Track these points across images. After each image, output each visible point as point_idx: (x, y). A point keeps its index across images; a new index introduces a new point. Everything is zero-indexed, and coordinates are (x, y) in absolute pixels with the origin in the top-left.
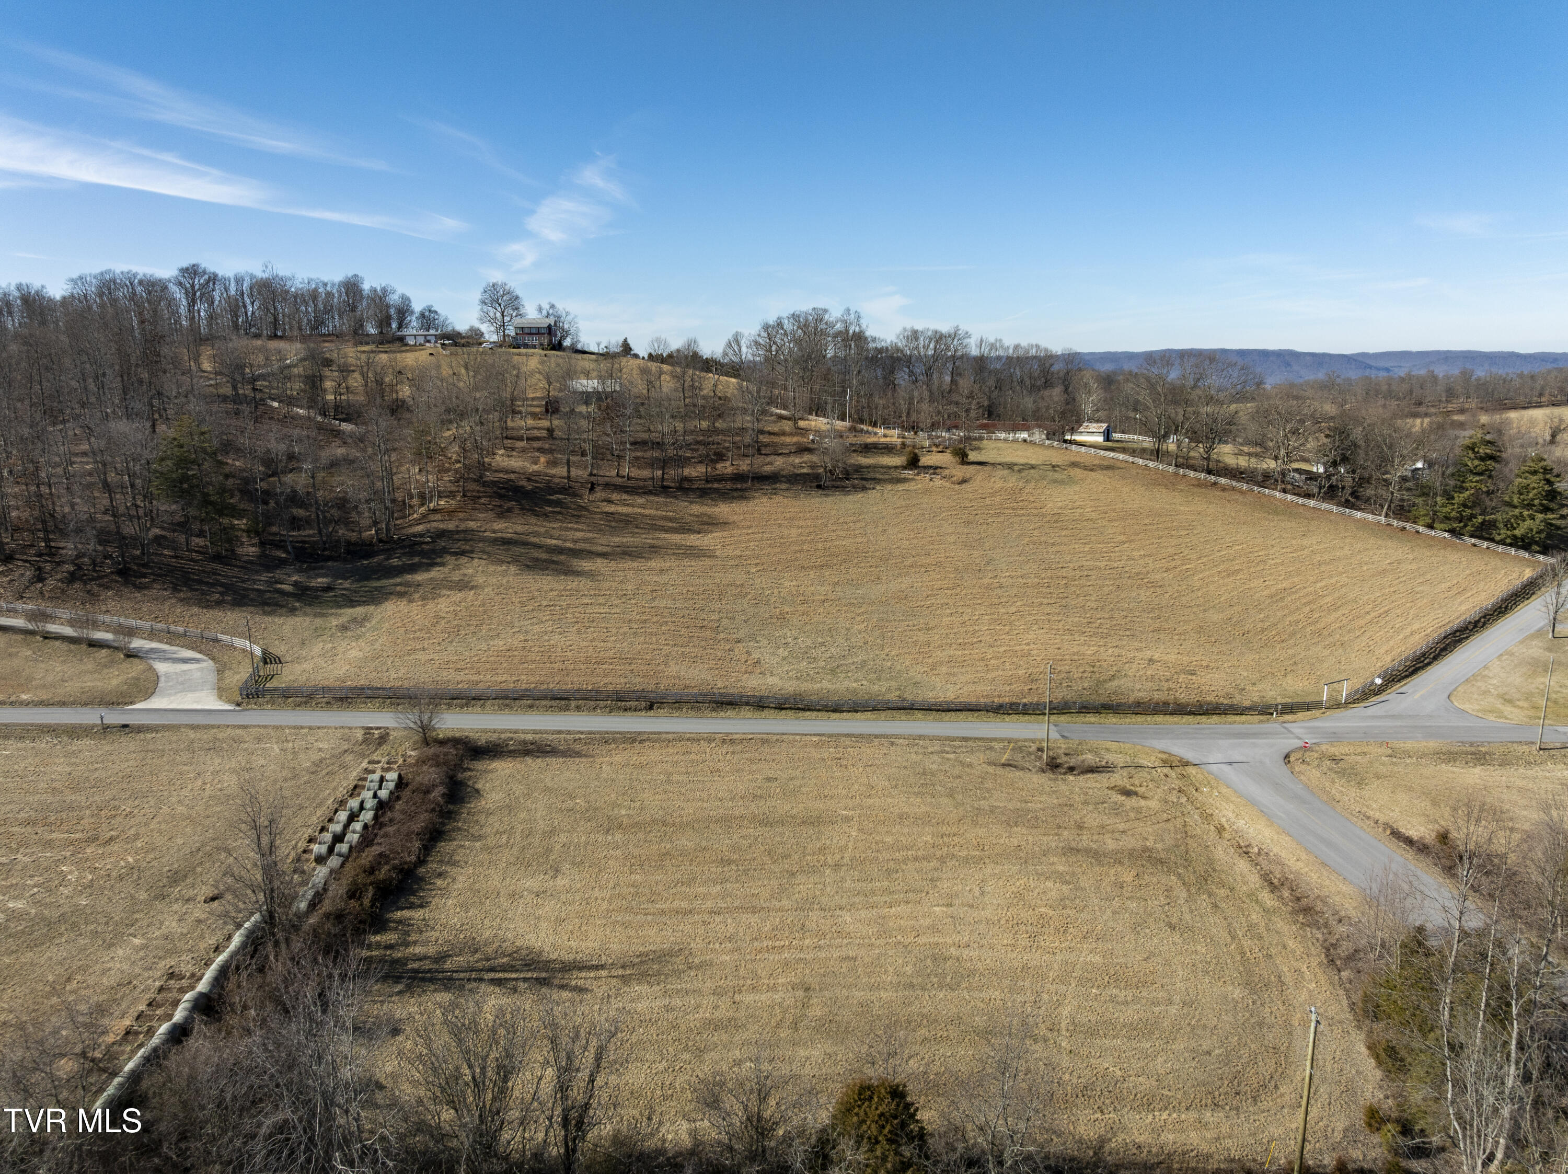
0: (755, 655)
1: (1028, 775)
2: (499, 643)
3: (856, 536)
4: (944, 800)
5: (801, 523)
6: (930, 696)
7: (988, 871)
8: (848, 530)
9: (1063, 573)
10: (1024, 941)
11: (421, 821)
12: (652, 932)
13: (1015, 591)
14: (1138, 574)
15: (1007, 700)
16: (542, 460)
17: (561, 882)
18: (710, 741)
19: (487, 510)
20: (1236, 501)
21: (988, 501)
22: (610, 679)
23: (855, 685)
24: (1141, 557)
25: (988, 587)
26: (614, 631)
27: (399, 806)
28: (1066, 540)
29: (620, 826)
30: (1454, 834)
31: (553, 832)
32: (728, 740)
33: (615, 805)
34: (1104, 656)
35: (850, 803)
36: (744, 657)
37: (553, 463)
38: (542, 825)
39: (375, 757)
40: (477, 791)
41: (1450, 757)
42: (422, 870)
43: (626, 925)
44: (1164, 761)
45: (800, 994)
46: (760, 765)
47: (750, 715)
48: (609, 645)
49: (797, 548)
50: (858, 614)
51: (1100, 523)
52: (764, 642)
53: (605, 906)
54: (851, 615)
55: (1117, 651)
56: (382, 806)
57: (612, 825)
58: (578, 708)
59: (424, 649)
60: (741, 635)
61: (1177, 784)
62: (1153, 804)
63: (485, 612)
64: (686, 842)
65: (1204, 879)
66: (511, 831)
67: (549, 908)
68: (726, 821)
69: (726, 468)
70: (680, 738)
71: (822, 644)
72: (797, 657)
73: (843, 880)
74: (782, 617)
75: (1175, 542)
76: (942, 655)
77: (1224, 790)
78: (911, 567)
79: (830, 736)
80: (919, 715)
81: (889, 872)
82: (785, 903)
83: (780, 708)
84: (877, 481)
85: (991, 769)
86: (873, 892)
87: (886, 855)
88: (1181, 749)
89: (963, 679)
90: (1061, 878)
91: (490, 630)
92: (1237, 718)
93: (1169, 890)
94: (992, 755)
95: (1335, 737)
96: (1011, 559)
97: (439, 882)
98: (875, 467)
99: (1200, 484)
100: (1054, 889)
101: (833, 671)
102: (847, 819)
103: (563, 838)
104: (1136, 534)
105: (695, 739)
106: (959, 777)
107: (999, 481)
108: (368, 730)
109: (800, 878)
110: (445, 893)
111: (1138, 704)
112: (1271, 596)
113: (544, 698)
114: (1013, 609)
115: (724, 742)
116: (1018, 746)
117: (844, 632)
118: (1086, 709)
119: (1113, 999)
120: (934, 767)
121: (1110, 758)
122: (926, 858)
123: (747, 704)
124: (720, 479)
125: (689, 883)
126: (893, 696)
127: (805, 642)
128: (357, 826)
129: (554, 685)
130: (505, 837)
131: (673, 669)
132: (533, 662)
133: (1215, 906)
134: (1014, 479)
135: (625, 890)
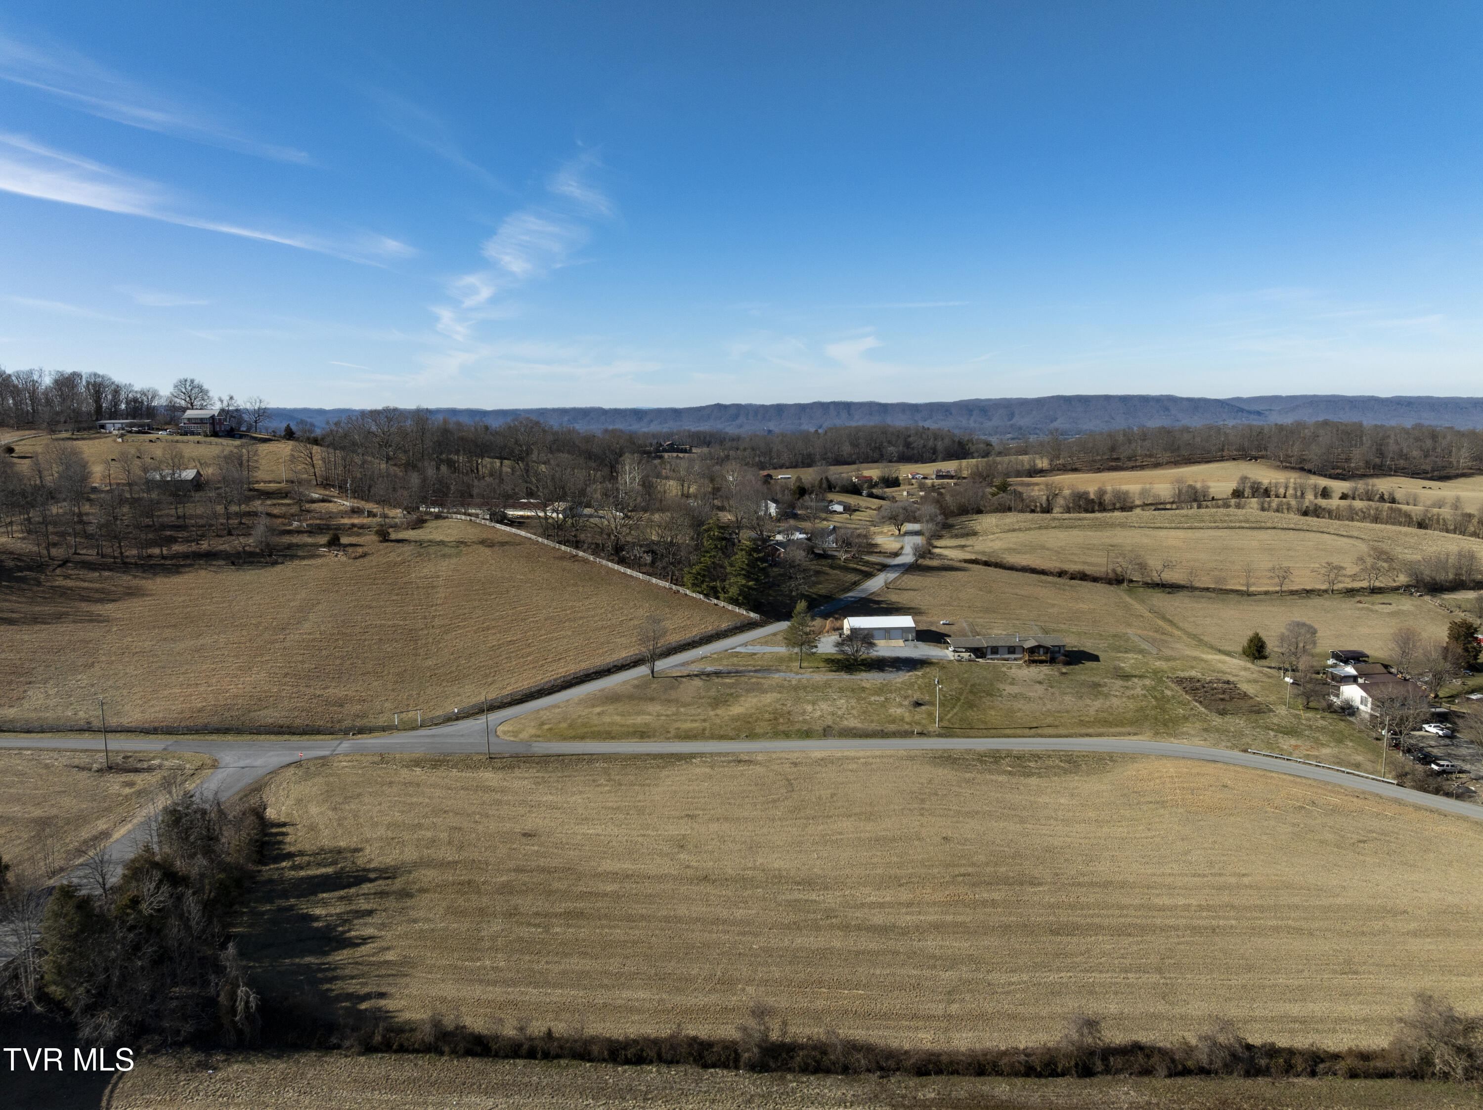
28: (388, 603)
51: (437, 589)
104: (454, 598)
107: (395, 556)
112: (493, 647)
134: (406, 555)
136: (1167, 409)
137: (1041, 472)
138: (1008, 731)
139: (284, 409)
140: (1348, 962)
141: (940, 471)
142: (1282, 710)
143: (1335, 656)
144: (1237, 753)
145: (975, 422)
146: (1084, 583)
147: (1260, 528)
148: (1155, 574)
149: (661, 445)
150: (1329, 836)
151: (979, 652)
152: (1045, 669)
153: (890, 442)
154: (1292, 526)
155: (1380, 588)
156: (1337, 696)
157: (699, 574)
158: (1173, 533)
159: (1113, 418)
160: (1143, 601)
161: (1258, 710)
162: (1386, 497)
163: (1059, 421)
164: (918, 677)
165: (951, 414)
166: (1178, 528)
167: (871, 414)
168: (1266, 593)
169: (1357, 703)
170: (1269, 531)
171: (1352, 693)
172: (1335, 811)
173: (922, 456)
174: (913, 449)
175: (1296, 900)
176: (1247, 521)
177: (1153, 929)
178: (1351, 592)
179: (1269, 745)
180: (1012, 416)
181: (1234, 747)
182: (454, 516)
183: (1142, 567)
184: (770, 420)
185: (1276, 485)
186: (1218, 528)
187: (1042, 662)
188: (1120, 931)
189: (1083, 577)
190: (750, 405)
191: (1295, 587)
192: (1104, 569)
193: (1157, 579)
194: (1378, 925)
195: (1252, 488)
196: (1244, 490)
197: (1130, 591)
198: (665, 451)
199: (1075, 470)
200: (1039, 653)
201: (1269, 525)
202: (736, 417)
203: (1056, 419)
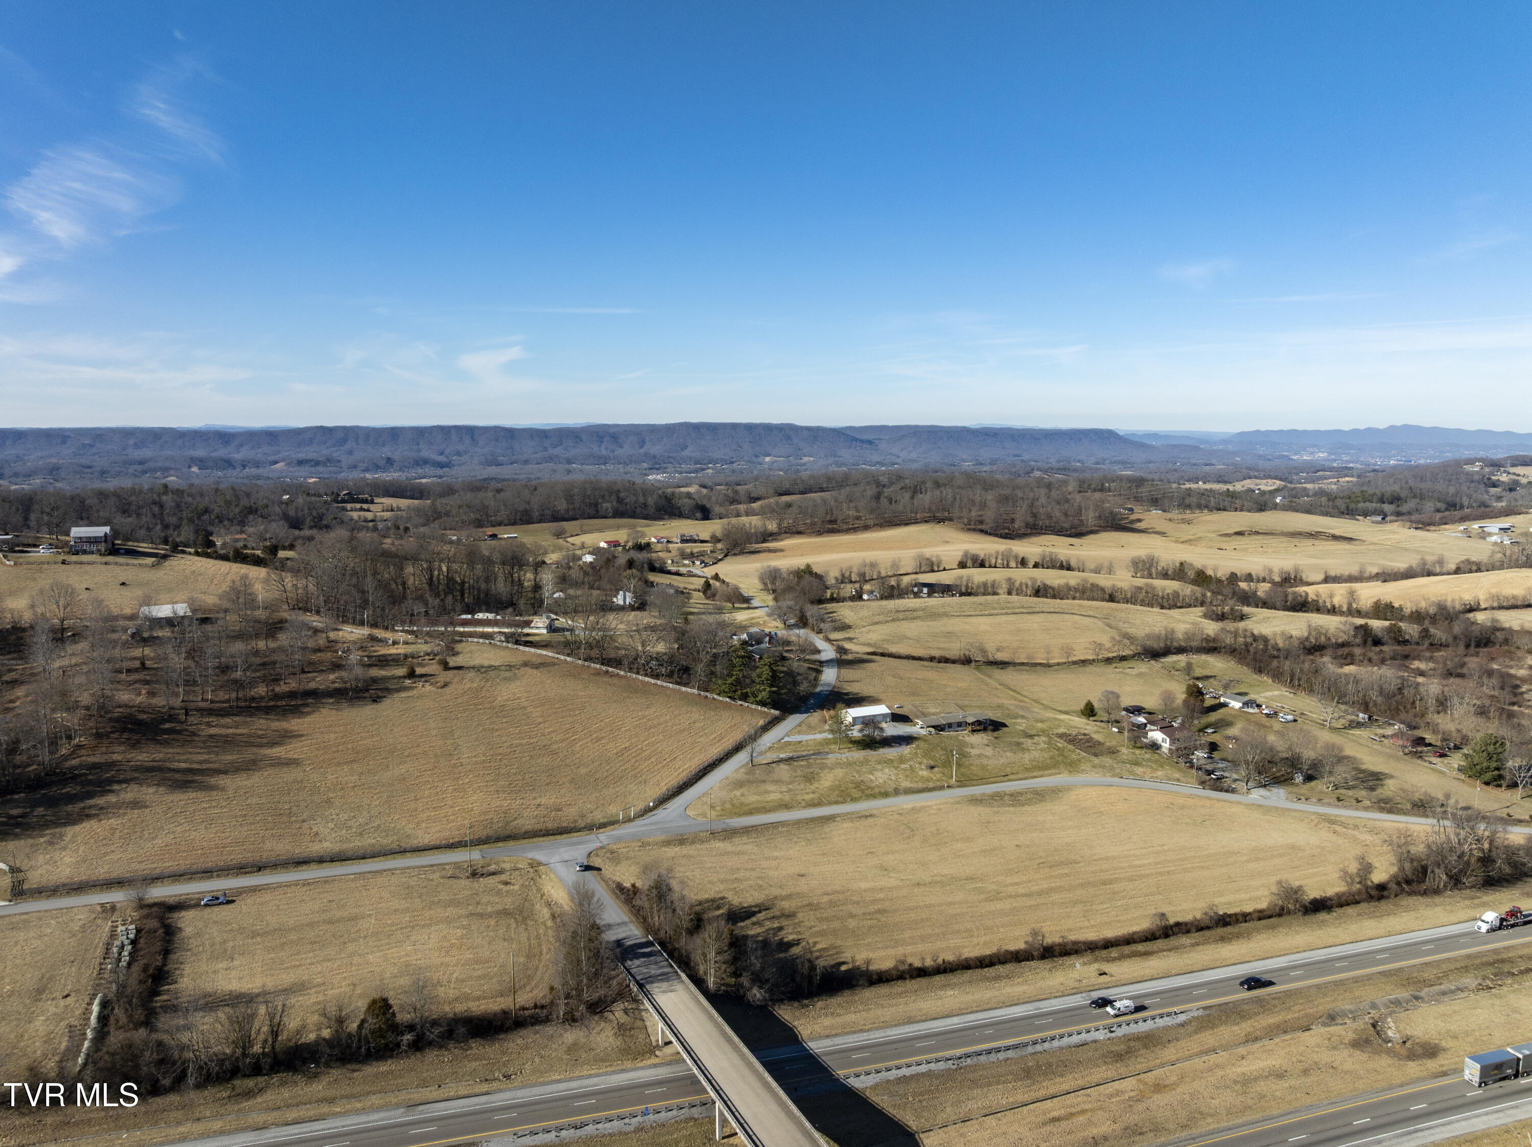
0: (315, 829)
1: (460, 881)
2: (158, 841)
3: (373, 736)
4: (417, 900)
5: (338, 729)
6: (415, 843)
7: (433, 928)
8: (368, 732)
9: (501, 751)
10: (443, 954)
11: (158, 946)
12: (284, 976)
13: (469, 767)
14: (545, 746)
15: (457, 840)
16: (144, 692)
17: (236, 963)
18: (296, 885)
19: (120, 744)
20: (614, 685)
21: (460, 700)
22: (233, 857)
23: (373, 841)
24: (549, 733)
25: (454, 766)
26: (228, 824)
27: (142, 941)
28: (505, 725)
29: (258, 935)
30: (637, 885)
31: (225, 942)
32: (306, 883)
33: (253, 925)
34: (514, 806)
35: (371, 907)
36: (308, 831)
37: (152, 694)
38: (218, 939)
39: (113, 918)
40: (179, 928)
41: (668, 843)
42: (166, 968)
43: (272, 975)
44: (529, 864)
45: (352, 987)
46: (325, 895)
47: (315, 867)
48: (227, 834)
49: (334, 749)
50: (375, 794)
51: (529, 710)
52: (319, 820)
53: (260, 969)
54: (371, 795)
55: (522, 801)
56: (133, 942)
57: (255, 934)
58: (218, 876)
59: (113, 852)
60: (305, 816)
61: (531, 875)
62: (516, 887)
63: (142, 821)
64: (293, 936)
65: (525, 919)
66: (203, 944)
67: (234, 974)
68: (311, 925)
69: (282, 688)
70: (280, 885)
71: (354, 817)
72: (339, 828)
73: (368, 942)
74: (329, 801)
75: (570, 719)
76: (423, 816)
77: (552, 876)
78: (408, 756)
79: (360, 874)
80: (409, 854)
81: (389, 936)
82: (343, 955)
83: (332, 861)
84: (388, 690)
85: (442, 881)
86: (382, 945)
87: (388, 929)
88: (539, 856)
89: (434, 830)
90: (464, 927)
91: (150, 834)
92: (576, 834)
93: (509, 925)
94: (444, 873)
95: (619, 839)
96: (470, 744)
97: (177, 972)
98: (385, 679)
99: (598, 673)
100: (459, 932)
101: (361, 834)
102: (370, 915)
103: (231, 944)
104: (549, 716)
105: (289, 885)
106: (426, 887)
107: (470, 681)
108: (102, 905)
109: (348, 945)
110: (182, 976)
111: (526, 833)
112: (617, 753)
113: (198, 873)
114: (467, 780)
115: (304, 885)
116: (457, 865)
117: (366, 807)
118: (499, 839)
119: (474, 969)
120: (413, 883)
121: (504, 866)
122: (406, 928)
123: (314, 861)
124: (277, 697)
125: (298, 953)
126: (394, 846)
127: (344, 816)
128: (126, 953)
129: (201, 864)
130: (201, 948)
131: (268, 845)
132: (184, 851)
133: (526, 929)
134: (477, 680)
135: (268, 962)
137: (772, 535)
138: (994, 780)
140: (1230, 877)
141: (684, 535)
142: (1124, 750)
143: (1126, 710)
144: (1117, 780)
145: (606, 449)
146: (948, 665)
147: (1034, 613)
148: (990, 655)
149: (338, 495)
150: (1188, 820)
151: (939, 728)
152: (985, 736)
154: (1052, 610)
155: (1124, 656)
156: (1146, 738)
157: (732, 684)
158: (981, 619)
159: (740, 447)
160: (990, 677)
161: (1112, 752)
162: (1064, 564)
163: (689, 449)
164: (916, 748)
165: (581, 440)
166: (982, 615)
168: (1058, 664)
169: (1160, 741)
170: (1041, 615)
171: (1156, 735)
172: (1183, 807)
173: (635, 512)
175: (1192, 854)
176: (1023, 607)
177: (1141, 877)
178: (1108, 661)
179: (1131, 772)
180: (642, 443)
181: (1114, 776)
182: (470, 639)
183: (983, 651)
184: (384, 445)
185: (990, 556)
186: (1007, 614)
187: (979, 731)
188: (1131, 879)
189: (945, 660)
191: (1075, 659)
192: (958, 653)
193: (991, 659)
194: (1232, 860)
197: (977, 668)
199: (799, 533)
200: (975, 725)
201: (1038, 610)
203: (686, 447)
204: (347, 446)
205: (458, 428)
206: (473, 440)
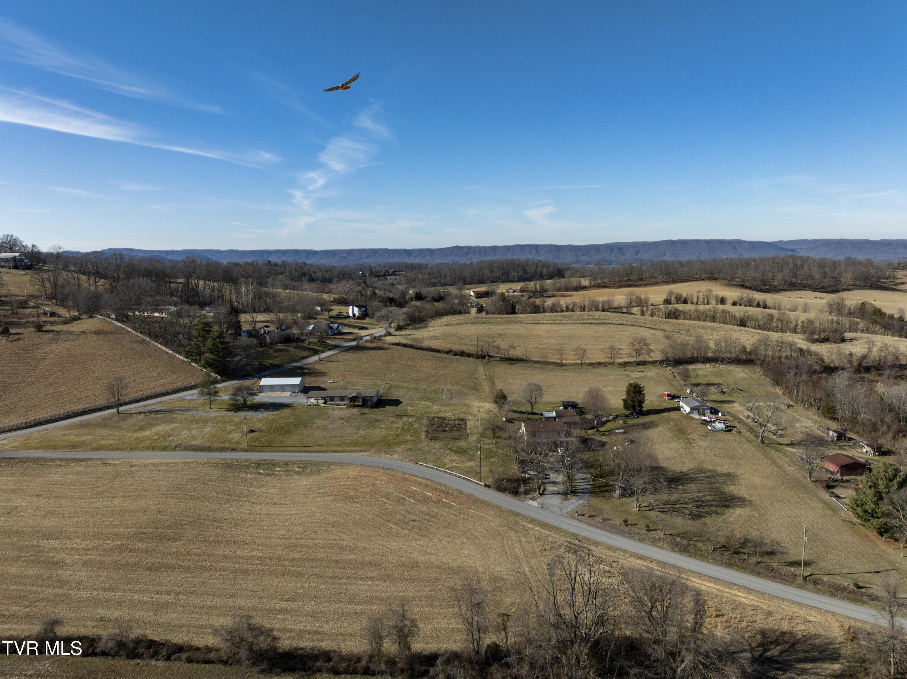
107: (39, 340)
136: (735, 248)
137: (584, 288)
138: (289, 449)
139: (197, 250)
141: (523, 287)
145: (615, 256)
146: (461, 358)
148: (505, 352)
149: (388, 272)
151: (325, 401)
152: (355, 411)
153: (514, 270)
155: (645, 362)
159: (701, 254)
161: (459, 438)
162: (761, 304)
163: (667, 256)
164: (275, 415)
165: (600, 251)
167: (550, 252)
168: (573, 364)
174: (527, 273)
176: (598, 320)
180: (638, 252)
183: (498, 347)
186: (576, 324)
187: (358, 406)
189: (462, 354)
190: (477, 247)
191: (590, 361)
192: (476, 349)
193: (506, 355)
195: (676, 298)
196: (671, 299)
197: (490, 363)
198: (389, 275)
199: (605, 287)
200: (359, 401)
201: (609, 322)
202: (468, 253)
204: (469, 257)
205: (528, 246)
206: (537, 252)
